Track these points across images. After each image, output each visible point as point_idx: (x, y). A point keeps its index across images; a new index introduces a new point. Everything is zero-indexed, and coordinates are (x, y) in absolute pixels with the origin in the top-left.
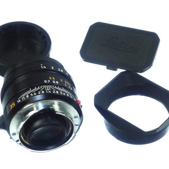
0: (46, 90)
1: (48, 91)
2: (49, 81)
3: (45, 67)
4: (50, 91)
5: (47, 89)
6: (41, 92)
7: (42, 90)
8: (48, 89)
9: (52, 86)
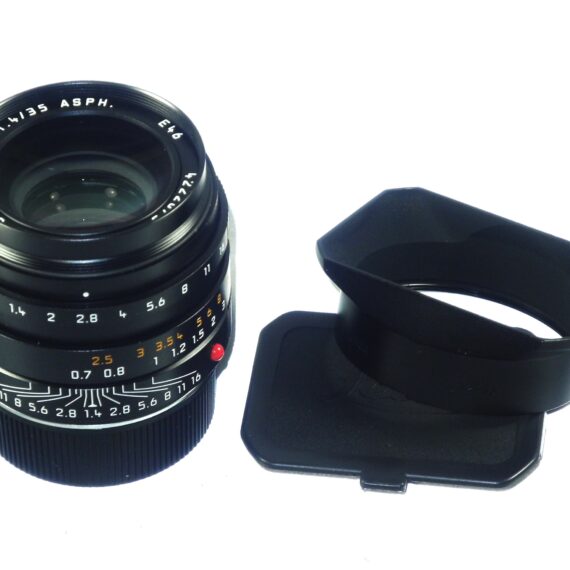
0: (87, 408)
1: (92, 411)
2: (90, 372)
3: (23, 313)
4: (99, 411)
5: (89, 402)
6: (66, 412)
7: (71, 407)
8: (93, 405)
9: (111, 391)
